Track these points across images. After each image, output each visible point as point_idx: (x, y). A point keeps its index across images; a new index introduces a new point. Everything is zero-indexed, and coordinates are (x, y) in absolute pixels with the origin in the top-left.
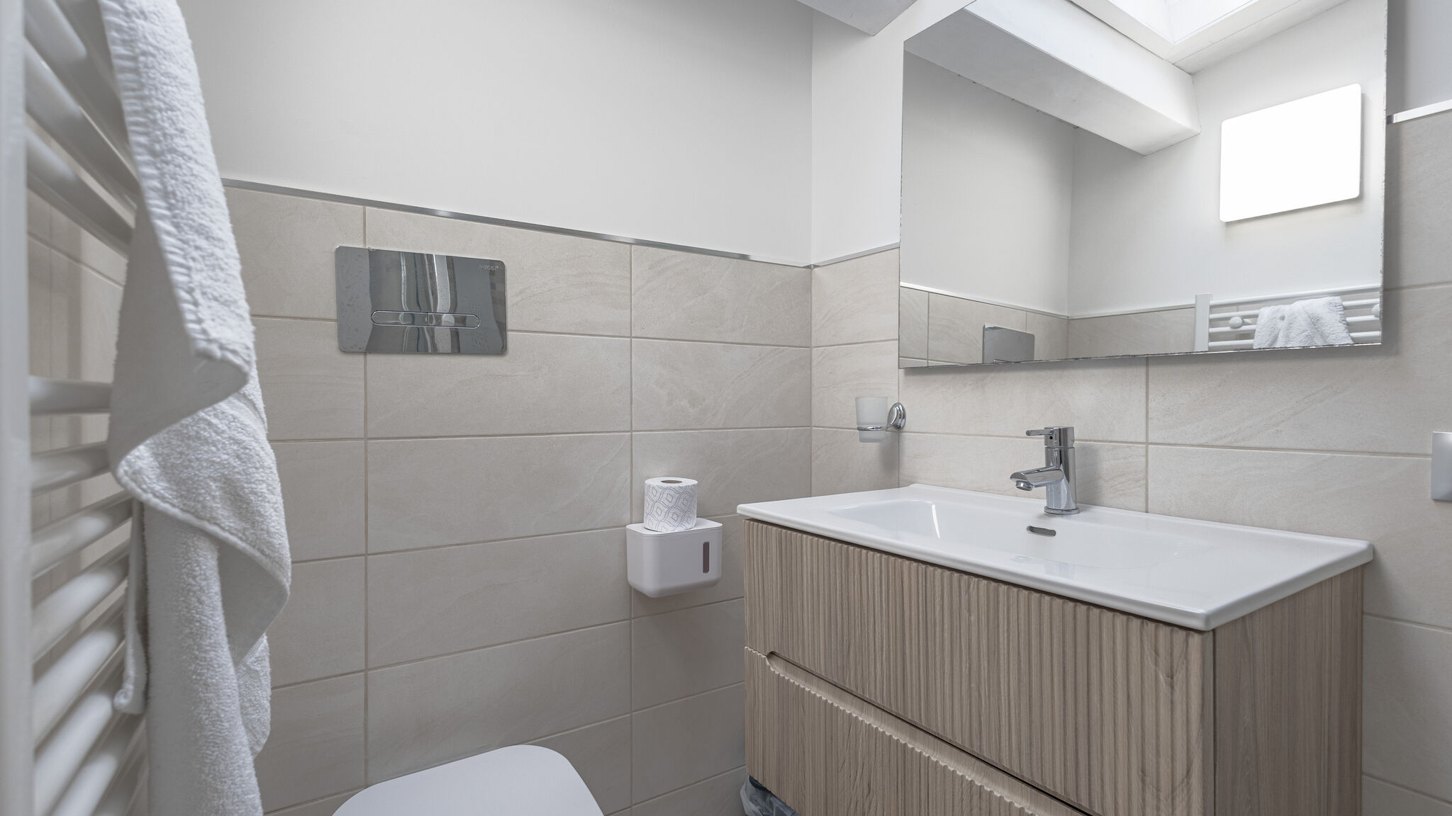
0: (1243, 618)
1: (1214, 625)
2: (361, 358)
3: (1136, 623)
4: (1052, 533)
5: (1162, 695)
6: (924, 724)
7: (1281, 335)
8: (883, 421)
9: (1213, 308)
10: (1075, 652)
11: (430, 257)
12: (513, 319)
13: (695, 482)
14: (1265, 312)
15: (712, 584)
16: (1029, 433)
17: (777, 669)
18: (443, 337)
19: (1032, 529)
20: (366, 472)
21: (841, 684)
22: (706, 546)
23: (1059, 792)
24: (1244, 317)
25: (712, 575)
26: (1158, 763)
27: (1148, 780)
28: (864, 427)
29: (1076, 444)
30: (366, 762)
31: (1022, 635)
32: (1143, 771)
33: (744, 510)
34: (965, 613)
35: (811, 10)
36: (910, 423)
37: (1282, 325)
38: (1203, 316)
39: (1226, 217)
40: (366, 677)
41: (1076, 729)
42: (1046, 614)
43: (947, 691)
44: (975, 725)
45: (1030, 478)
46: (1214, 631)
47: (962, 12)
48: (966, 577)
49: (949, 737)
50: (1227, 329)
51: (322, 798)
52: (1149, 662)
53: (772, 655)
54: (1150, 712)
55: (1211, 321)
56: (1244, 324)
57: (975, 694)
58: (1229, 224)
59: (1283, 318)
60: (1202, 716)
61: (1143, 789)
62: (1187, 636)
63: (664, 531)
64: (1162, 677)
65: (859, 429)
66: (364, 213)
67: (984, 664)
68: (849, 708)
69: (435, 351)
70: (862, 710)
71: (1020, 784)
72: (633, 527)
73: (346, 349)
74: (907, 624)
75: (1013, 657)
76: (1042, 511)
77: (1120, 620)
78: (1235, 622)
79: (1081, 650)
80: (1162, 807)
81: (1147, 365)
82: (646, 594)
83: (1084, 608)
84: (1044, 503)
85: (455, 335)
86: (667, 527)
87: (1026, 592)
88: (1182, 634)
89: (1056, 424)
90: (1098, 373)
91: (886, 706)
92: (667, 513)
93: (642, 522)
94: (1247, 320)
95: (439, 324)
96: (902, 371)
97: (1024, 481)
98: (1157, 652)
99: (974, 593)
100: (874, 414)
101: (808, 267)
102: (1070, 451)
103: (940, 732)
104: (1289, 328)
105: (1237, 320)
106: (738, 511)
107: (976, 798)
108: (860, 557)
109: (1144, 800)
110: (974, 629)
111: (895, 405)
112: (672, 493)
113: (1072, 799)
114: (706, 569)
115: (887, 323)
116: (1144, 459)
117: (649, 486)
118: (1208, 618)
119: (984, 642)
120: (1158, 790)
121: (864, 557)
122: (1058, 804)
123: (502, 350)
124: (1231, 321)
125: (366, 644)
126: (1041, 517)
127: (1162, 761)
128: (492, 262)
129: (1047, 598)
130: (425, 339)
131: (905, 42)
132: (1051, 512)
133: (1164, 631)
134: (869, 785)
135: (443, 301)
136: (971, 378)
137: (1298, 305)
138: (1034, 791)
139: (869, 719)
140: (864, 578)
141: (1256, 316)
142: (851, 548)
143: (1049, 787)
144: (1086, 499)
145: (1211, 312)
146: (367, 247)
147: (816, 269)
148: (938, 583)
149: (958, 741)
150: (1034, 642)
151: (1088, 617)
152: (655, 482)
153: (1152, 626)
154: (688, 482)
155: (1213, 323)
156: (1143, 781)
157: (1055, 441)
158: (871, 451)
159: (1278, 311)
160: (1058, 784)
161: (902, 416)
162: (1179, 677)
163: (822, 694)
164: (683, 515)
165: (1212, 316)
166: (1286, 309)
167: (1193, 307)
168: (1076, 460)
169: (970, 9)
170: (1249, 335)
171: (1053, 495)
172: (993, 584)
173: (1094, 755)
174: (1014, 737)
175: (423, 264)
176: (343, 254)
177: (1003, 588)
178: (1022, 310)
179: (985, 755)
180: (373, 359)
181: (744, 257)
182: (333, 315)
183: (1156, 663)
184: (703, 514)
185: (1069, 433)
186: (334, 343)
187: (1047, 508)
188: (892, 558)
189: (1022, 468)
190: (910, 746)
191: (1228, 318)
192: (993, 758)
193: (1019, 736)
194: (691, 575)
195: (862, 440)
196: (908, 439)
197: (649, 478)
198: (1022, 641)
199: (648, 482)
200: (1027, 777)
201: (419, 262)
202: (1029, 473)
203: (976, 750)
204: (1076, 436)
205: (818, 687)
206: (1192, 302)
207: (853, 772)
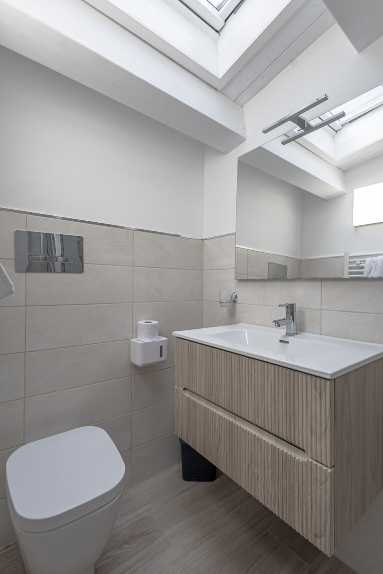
0: (346, 374)
1: (334, 377)
2: (24, 274)
3: (309, 376)
4: (288, 342)
5: (317, 402)
6: (239, 414)
7: (373, 268)
8: (229, 299)
9: (350, 257)
10: (290, 387)
11: (53, 234)
12: (86, 259)
13: (157, 322)
14: (368, 260)
15: (164, 362)
16: (279, 306)
17: (187, 394)
18: (58, 265)
19: (281, 341)
20: (26, 319)
21: (210, 400)
22: (161, 347)
23: (284, 437)
24: (361, 261)
25: (163, 358)
26: (316, 426)
27: (313, 432)
28: (221, 301)
29: (297, 310)
30: (24, 434)
31: (272, 381)
32: (312, 429)
33: (175, 334)
34: (253, 373)
35: (204, 144)
36: (239, 300)
37: (373, 264)
38: (347, 260)
39: (356, 224)
40: (24, 402)
41: (290, 415)
42: (280, 373)
43: (247, 401)
44: (256, 414)
45: (280, 322)
46: (335, 379)
47: (260, 148)
48: (253, 360)
49: (247, 419)
50: (355, 265)
51: (6, 449)
52: (314, 390)
53: (185, 389)
54: (314, 408)
55: (350, 262)
56: (361, 263)
57: (256, 402)
58: (356, 227)
59: (374, 262)
60: (330, 409)
61: (312, 436)
62: (326, 381)
63: (145, 342)
64: (318, 396)
65: (220, 302)
66: (27, 217)
67: (260, 392)
68: (213, 409)
69: (55, 272)
70: (217, 409)
71: (272, 435)
72: (134, 340)
73: (18, 270)
74: (233, 377)
75: (269, 389)
76: (285, 334)
77: (304, 376)
78: (342, 376)
79: (292, 386)
80: (318, 442)
81: (321, 281)
82: (137, 365)
83: (293, 371)
84: (286, 331)
85: (63, 264)
86: (146, 340)
87: (274, 366)
88: (324, 380)
89: (290, 302)
90: (305, 283)
91: (226, 408)
92: (146, 334)
93: (137, 338)
94: (362, 262)
95: (56, 261)
96: (236, 280)
97: (278, 323)
98: (316, 387)
99: (256, 366)
100: (226, 297)
101: (202, 240)
102: (295, 312)
103: (245, 417)
104: (376, 265)
105: (359, 262)
106: (173, 334)
107: (256, 441)
108: (217, 352)
109: (312, 439)
110: (256, 379)
111: (234, 293)
112: (148, 327)
113: (289, 440)
114: (161, 356)
115: (231, 262)
116: (320, 315)
117: (140, 324)
118: (332, 375)
119: (260, 383)
120: (316, 436)
121: (218, 352)
122: (284, 442)
123: (81, 271)
124: (357, 262)
125: (25, 387)
126: (284, 336)
127: (318, 425)
128: (79, 237)
129: (281, 368)
130: (50, 267)
131: (238, 158)
132: (288, 335)
133: (318, 379)
134: (219, 437)
135: (58, 252)
136: (261, 284)
137: (379, 257)
138: (276, 438)
139: (220, 413)
140: (218, 360)
141: (365, 261)
142: (214, 349)
143: (281, 436)
144: (300, 330)
145: (349, 259)
146: (27, 230)
147: (205, 241)
148: (244, 362)
149: (251, 420)
150: (277, 383)
151: (294, 374)
152: (142, 322)
153: (314, 377)
154: (155, 322)
155: (350, 263)
156: (312, 433)
157: (289, 309)
158: (225, 311)
159: (372, 259)
160: (284, 435)
161: (236, 297)
162: (323, 396)
163: (203, 404)
164: (152, 336)
165: (350, 260)
166: (375, 259)
167: (343, 257)
168: (296, 315)
169: (263, 146)
170: (362, 268)
171: (288, 328)
172: (263, 363)
173: (296, 424)
174: (269, 418)
175: (50, 237)
176: (17, 234)
177: (266, 364)
178: (283, 256)
179: (260, 425)
180: (29, 274)
181: (178, 236)
182: (13, 257)
183: (316, 391)
184: (161, 334)
185: (294, 305)
186: (13, 268)
187: (286, 333)
188: (228, 353)
189: (276, 319)
190: (234, 422)
191: (355, 261)
192: (262, 426)
193: (271, 418)
194: (155, 358)
195: (221, 306)
196: (239, 306)
197: (140, 320)
198: (272, 383)
199: (139, 322)
200: (274, 432)
201: (49, 237)
202: (280, 320)
203: (257, 423)
204: (297, 307)
205: (202, 401)
206: (343, 255)
207: (214, 433)
